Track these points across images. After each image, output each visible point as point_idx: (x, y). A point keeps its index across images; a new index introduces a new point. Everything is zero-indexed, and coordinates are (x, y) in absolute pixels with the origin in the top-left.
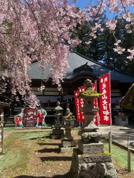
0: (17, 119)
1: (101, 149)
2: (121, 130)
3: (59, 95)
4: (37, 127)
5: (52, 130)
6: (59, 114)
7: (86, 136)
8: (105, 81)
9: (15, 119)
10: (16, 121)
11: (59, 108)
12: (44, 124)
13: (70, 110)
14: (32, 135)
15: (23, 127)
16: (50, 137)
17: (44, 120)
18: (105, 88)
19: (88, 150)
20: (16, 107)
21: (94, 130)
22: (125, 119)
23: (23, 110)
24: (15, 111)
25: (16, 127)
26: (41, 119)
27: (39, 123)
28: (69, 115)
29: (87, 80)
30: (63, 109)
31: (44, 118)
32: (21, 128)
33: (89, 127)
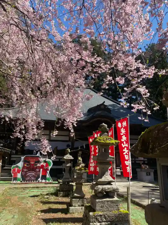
0: (14, 170)
1: (117, 205)
2: (144, 187)
3: (69, 141)
4: (40, 182)
5: (59, 186)
6: (69, 165)
7: (100, 190)
8: (124, 125)
9: (12, 170)
10: (13, 173)
11: (68, 157)
12: (49, 177)
13: (82, 160)
14: (33, 192)
15: (21, 181)
16: (56, 194)
17: (48, 172)
18: (124, 134)
19: (102, 207)
20: (13, 154)
21: (109, 183)
22: (150, 173)
23: (23, 158)
24: (12, 159)
25: (12, 181)
26: (45, 171)
27: (42, 176)
28: (81, 166)
29: (102, 124)
30: (73, 158)
31: (49, 170)
32: (19, 182)
33: (103, 179)
